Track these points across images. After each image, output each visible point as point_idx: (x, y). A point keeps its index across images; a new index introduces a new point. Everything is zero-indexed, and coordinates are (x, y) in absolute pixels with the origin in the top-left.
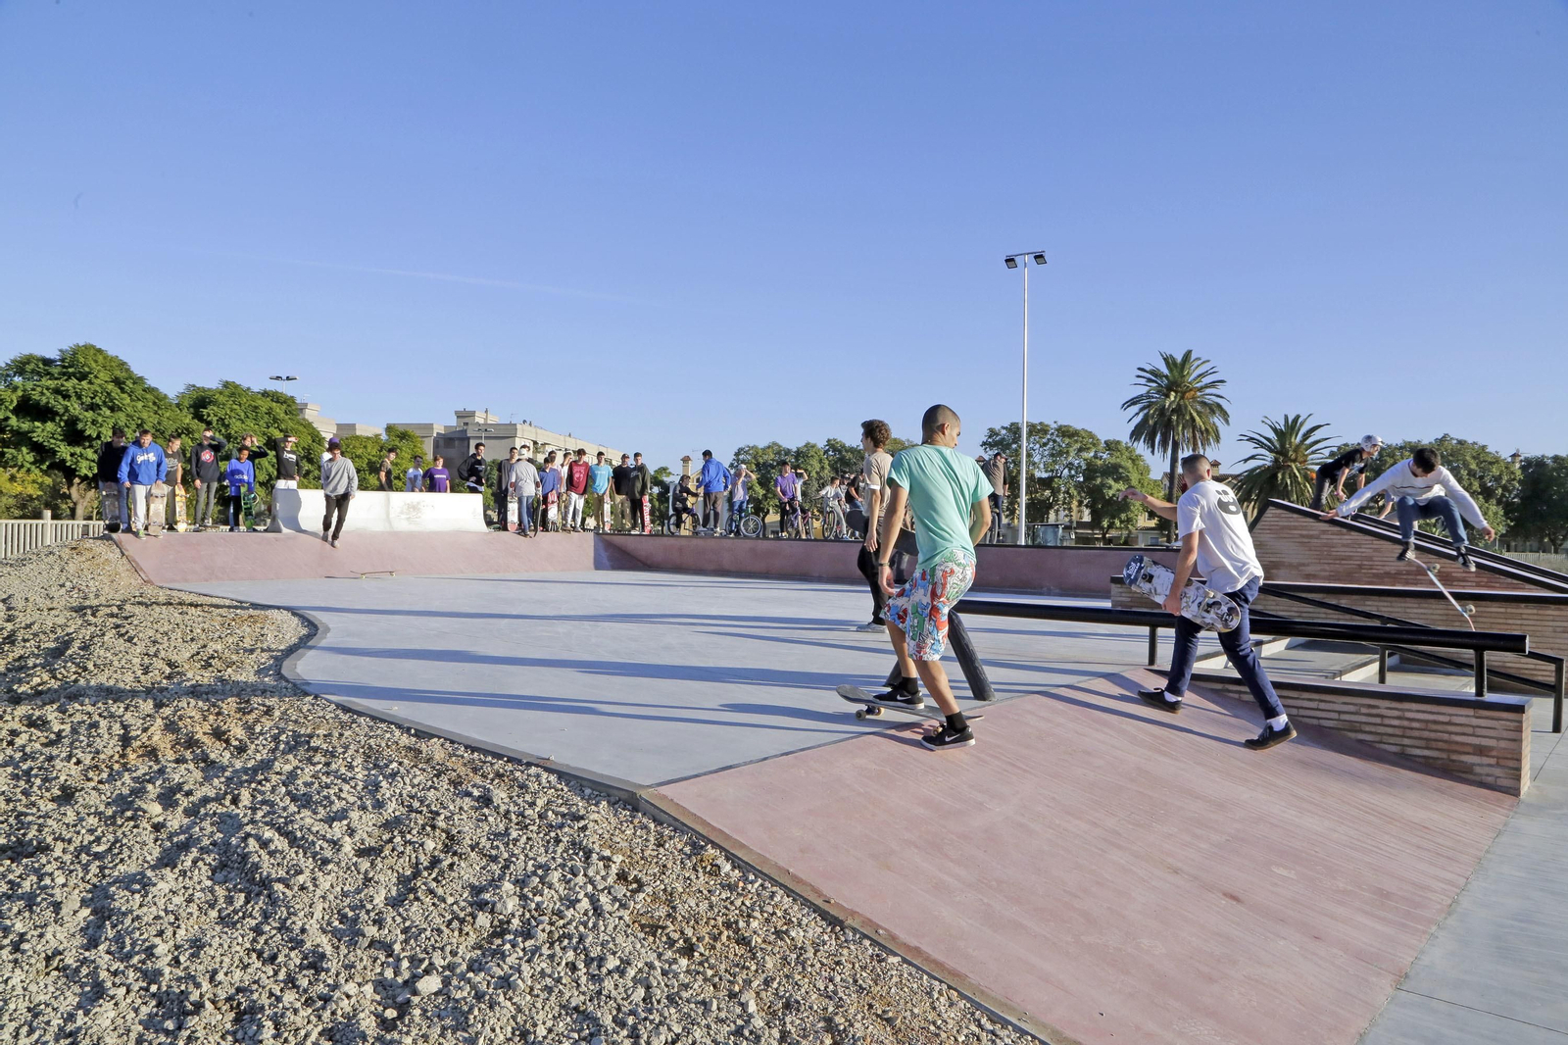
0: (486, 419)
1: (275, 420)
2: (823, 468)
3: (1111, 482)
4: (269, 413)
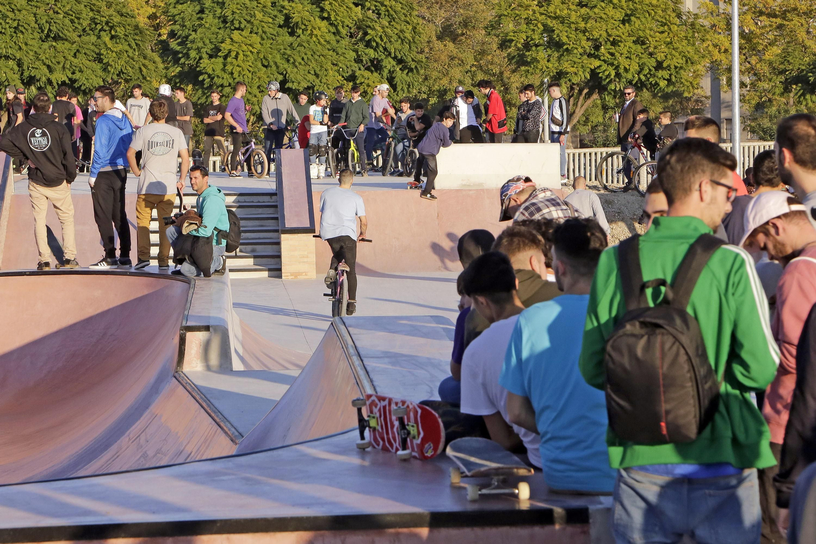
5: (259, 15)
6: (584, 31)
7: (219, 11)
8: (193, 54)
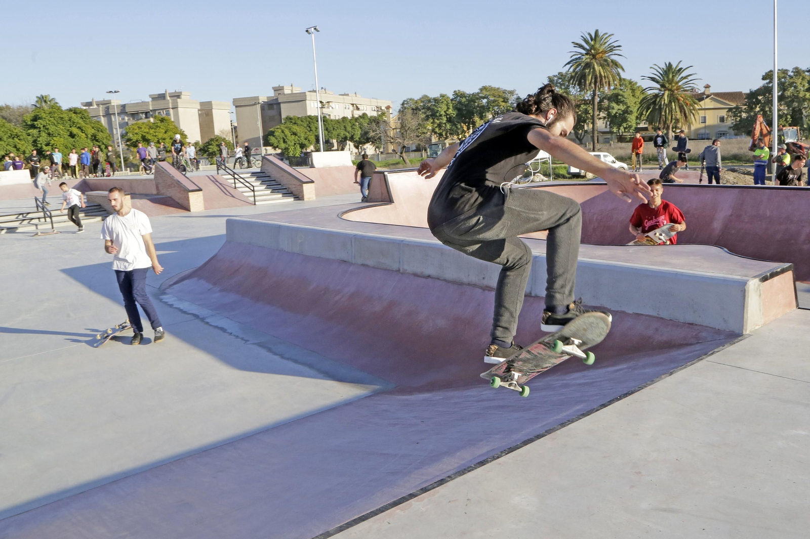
0: (292, 90)
1: (74, 123)
2: (448, 108)
3: (614, 105)
4: (70, 120)
5: (62, 132)
6: (156, 136)
7: (46, 131)
8: (39, 145)
